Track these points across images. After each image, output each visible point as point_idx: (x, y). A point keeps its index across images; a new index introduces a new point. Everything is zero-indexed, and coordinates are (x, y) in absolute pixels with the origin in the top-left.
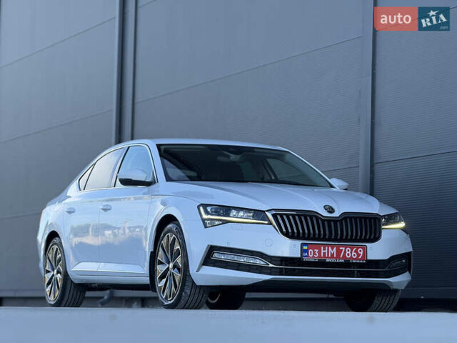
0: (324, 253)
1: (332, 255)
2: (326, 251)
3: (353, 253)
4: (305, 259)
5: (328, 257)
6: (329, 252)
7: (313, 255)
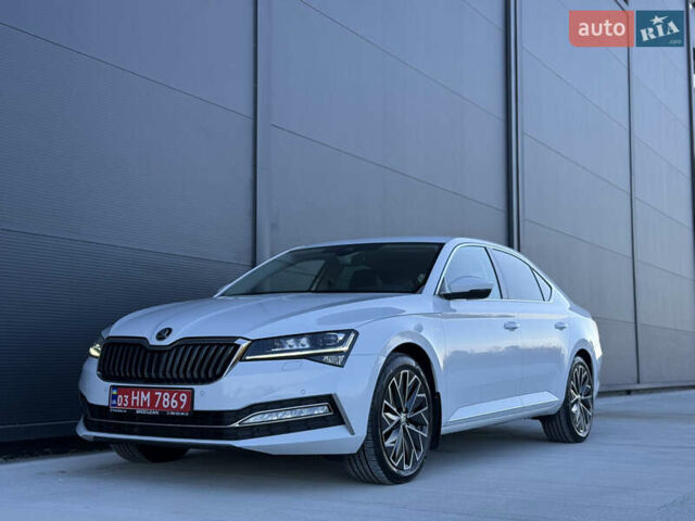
0: (135, 401)
1: (145, 403)
2: (137, 398)
3: (173, 401)
4: (112, 409)
5: (140, 407)
6: (141, 399)
7: (122, 403)
